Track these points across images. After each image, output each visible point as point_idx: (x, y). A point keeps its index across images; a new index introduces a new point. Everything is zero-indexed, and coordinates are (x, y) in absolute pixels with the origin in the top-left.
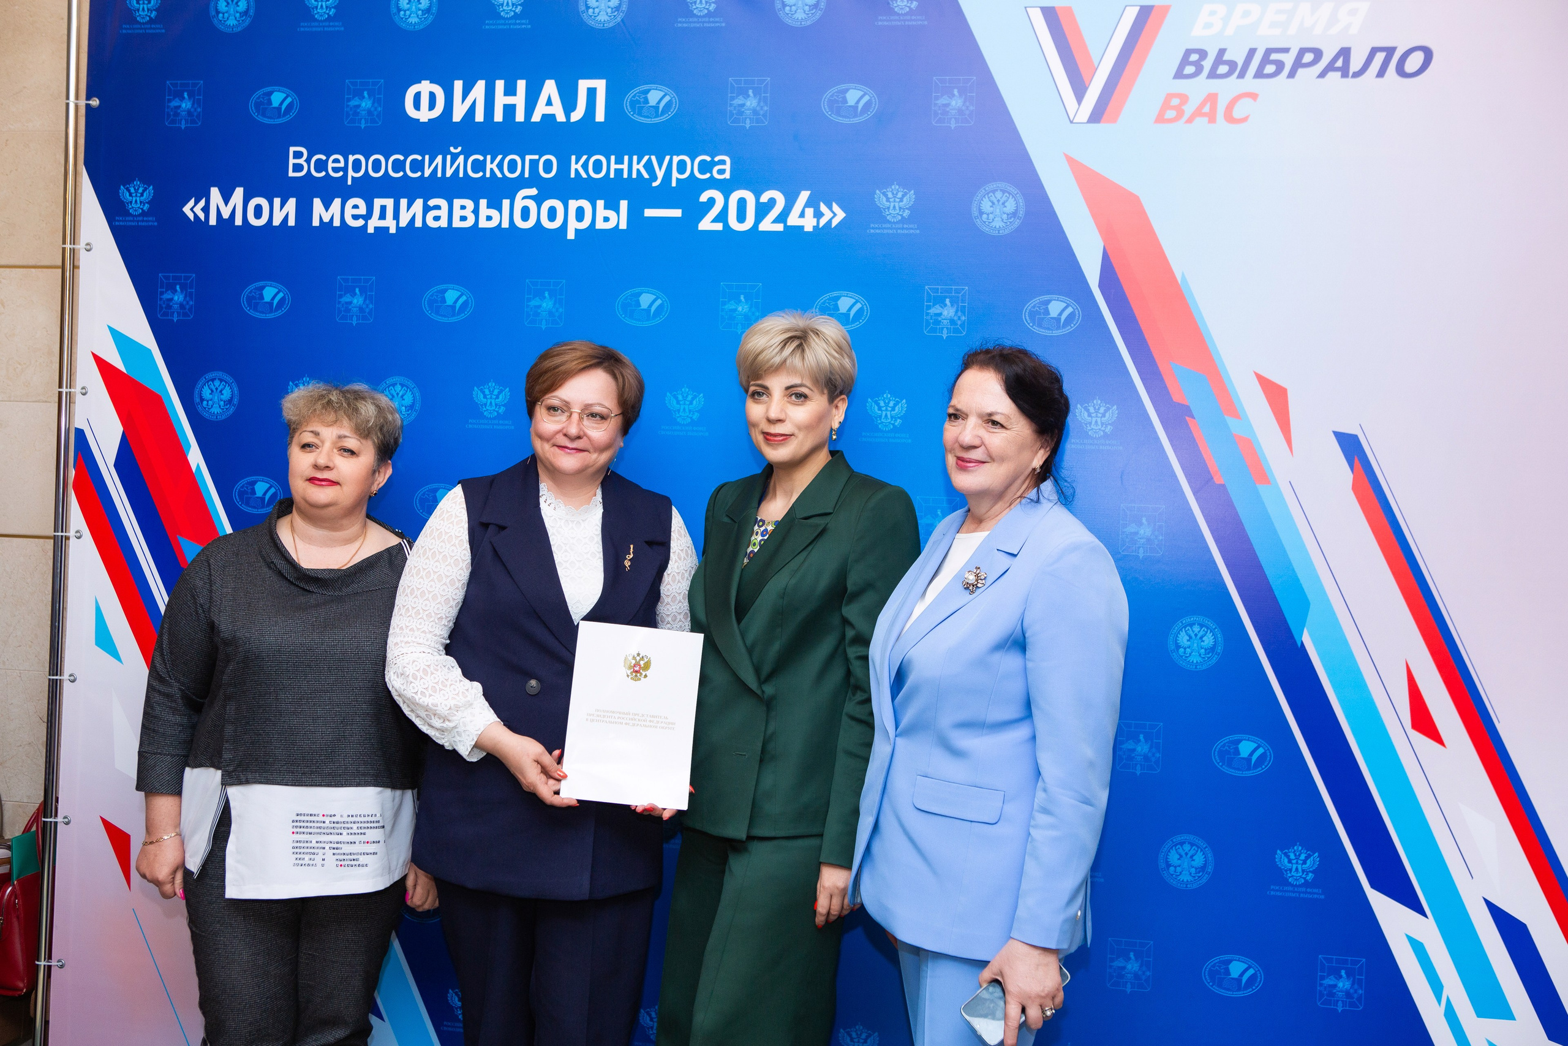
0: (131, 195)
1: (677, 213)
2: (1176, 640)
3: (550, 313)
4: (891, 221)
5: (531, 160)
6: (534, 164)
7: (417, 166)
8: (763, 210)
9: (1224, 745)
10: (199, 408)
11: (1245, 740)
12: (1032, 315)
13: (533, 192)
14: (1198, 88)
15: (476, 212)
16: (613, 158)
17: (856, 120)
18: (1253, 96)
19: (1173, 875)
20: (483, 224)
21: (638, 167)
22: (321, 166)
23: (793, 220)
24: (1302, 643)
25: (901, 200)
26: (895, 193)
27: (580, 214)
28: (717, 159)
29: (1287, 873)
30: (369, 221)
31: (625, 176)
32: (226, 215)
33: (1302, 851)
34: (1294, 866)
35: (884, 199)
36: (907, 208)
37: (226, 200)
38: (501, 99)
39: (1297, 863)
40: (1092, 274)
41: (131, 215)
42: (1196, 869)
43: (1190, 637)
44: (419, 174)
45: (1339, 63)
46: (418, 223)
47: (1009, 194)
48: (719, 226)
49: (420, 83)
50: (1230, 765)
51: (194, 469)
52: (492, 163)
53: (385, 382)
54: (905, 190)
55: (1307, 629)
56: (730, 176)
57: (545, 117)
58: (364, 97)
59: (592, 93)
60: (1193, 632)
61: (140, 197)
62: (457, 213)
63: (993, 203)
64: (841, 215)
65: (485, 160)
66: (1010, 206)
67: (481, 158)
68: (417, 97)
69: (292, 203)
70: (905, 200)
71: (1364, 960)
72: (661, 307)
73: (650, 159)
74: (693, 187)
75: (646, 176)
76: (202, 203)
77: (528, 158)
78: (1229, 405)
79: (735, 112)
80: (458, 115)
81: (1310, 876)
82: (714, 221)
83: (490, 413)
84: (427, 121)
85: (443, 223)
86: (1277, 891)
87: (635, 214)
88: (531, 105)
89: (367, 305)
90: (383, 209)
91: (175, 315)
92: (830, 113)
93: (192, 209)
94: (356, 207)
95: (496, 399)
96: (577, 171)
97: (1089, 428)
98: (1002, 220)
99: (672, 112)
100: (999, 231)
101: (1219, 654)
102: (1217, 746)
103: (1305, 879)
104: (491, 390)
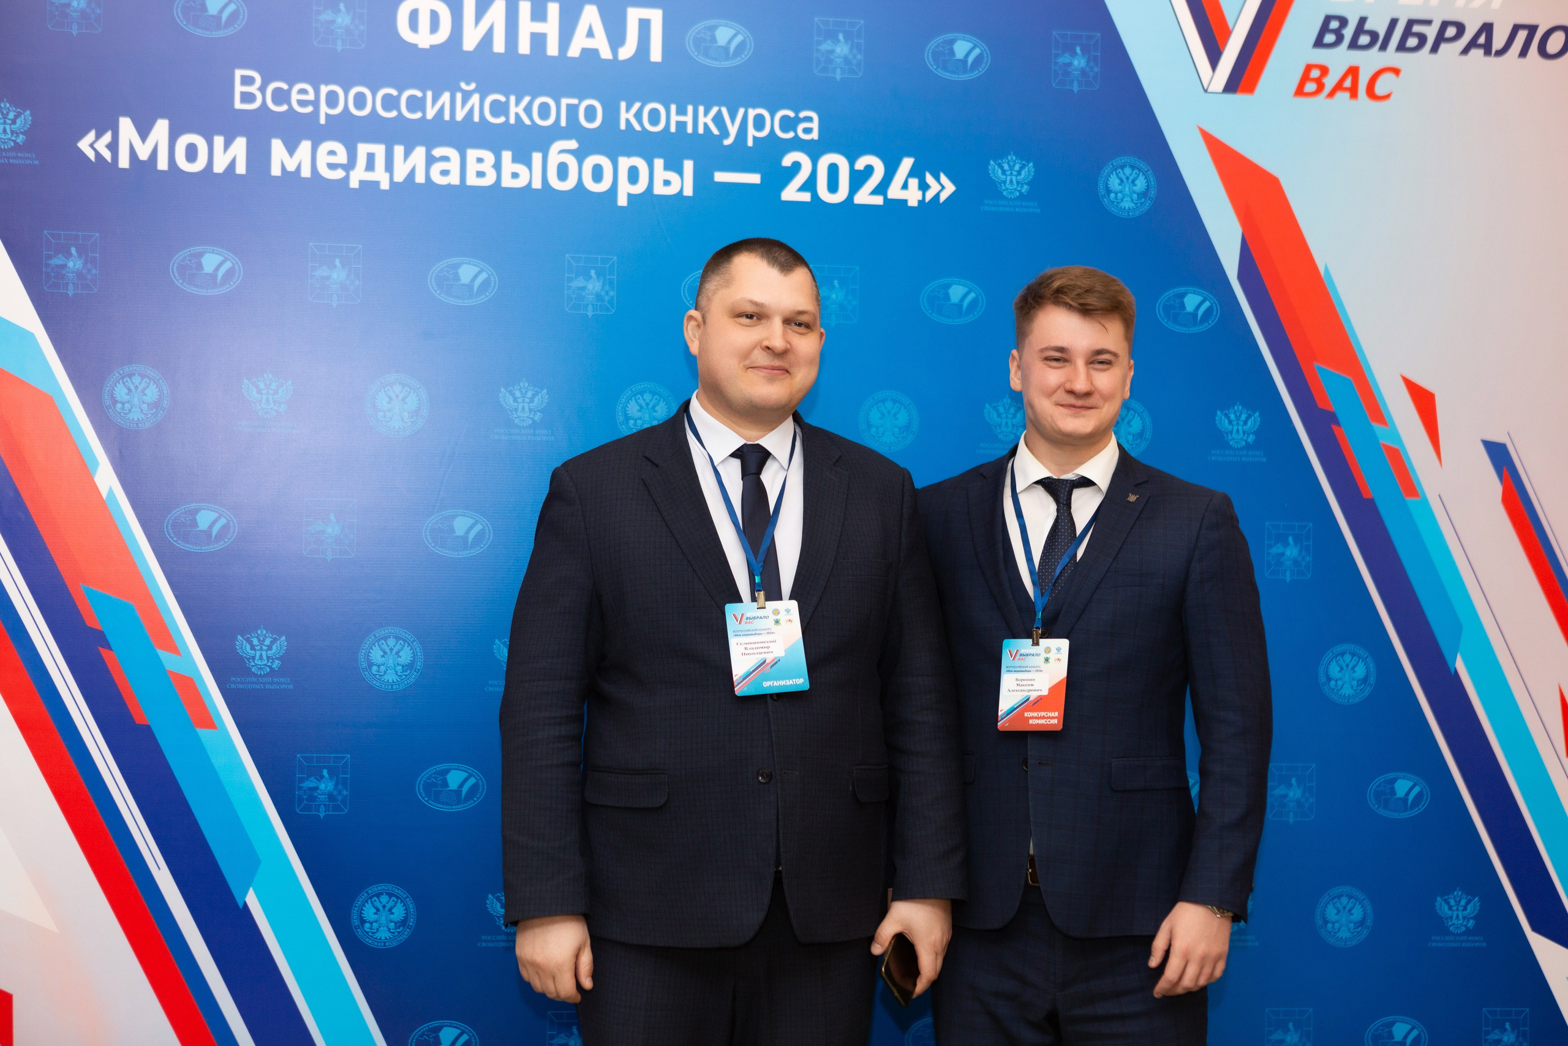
1: (754, 178)
2: (1327, 672)
3: (598, 297)
4: (1008, 198)
5: (569, 106)
6: (572, 110)
7: (415, 104)
8: (858, 179)
9: (1379, 786)
10: (112, 415)
11: (1401, 778)
12: (1167, 308)
13: (573, 144)
14: (1338, 60)
15: (497, 166)
16: (673, 108)
17: (965, 77)
18: (1396, 71)
19: (1331, 932)
20: (507, 182)
21: (706, 120)
22: (281, 97)
23: (895, 192)
24: (1455, 671)
25: (1019, 173)
26: (1012, 164)
27: (633, 175)
28: (802, 114)
29: (1448, 922)
30: (352, 173)
31: (690, 130)
32: (143, 154)
33: (1462, 896)
34: (1455, 913)
35: (1000, 171)
36: (1026, 183)
37: (144, 136)
38: (527, 27)
39: (1457, 910)
40: (1230, 262)
42: (1355, 923)
43: (1342, 668)
44: (418, 115)
45: (1482, 40)
46: (420, 178)
47: (1140, 170)
48: (806, 197)
50: (1386, 807)
51: (104, 494)
53: (381, 382)
54: (1023, 162)
55: (1461, 654)
56: (819, 136)
57: (585, 51)
58: (339, 11)
59: (644, 25)
60: (1344, 661)
61: (11, 125)
62: (472, 167)
63: (1122, 181)
64: (950, 188)
65: (507, 102)
66: (1141, 184)
68: (414, 15)
69: (240, 145)
70: (1023, 173)
71: (1528, 1010)
73: (719, 113)
74: (773, 148)
75: (715, 131)
76: (107, 137)
77: (565, 102)
78: (1377, 413)
79: (822, 59)
80: (470, 40)
81: (1471, 923)
82: (802, 189)
83: (524, 420)
84: (427, 46)
85: (454, 179)
86: (1438, 941)
87: (702, 178)
88: (566, 36)
89: (353, 282)
90: (371, 157)
92: (934, 67)
93: (92, 146)
94: (332, 153)
95: (529, 403)
96: (628, 121)
97: (1230, 438)
98: (1132, 200)
99: (746, 56)
100: (1128, 213)
101: (1372, 685)
102: (1372, 787)
103: (1466, 926)
104: (524, 391)
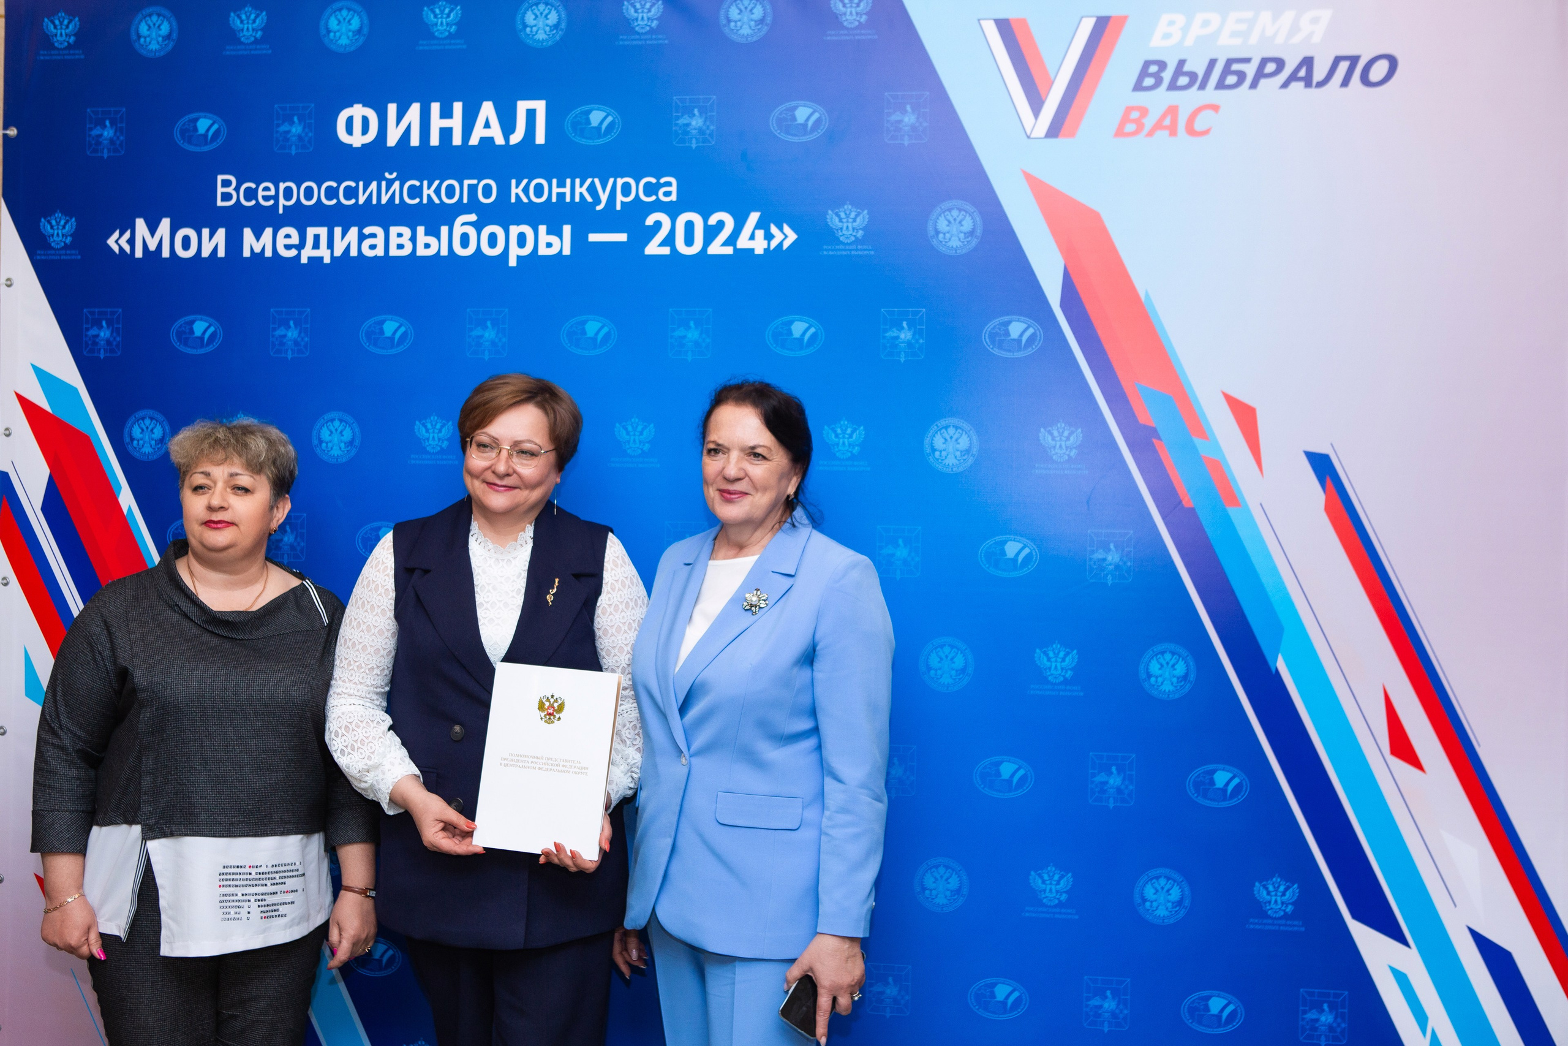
0: (52, 227)
1: (622, 237)
2: (1147, 669)
3: (493, 343)
4: (844, 243)
5: (470, 186)
6: (473, 189)
7: (351, 193)
8: (711, 233)
9: (1199, 776)
10: (130, 448)
11: (1220, 770)
12: (992, 336)
13: (473, 217)
14: (1158, 100)
15: (413, 239)
16: (554, 181)
17: (805, 139)
18: (1215, 108)
19: (1149, 910)
20: (421, 252)
21: (581, 190)
22: (251, 194)
23: (743, 243)
24: (1277, 670)
25: (854, 220)
26: (848, 213)
27: (522, 240)
28: (663, 180)
29: (1266, 906)
30: (302, 251)
31: (568, 199)
32: (152, 246)
33: (1281, 883)
34: (1273, 898)
35: (837, 219)
36: (860, 229)
37: (153, 233)
38: (437, 123)
39: (1276, 895)
40: (1053, 292)
41: (53, 248)
42: (1173, 903)
43: (1162, 666)
44: (353, 201)
45: (1302, 73)
46: (354, 252)
47: (966, 212)
48: (666, 251)
49: (352, 106)
50: (1205, 796)
51: (125, 511)
52: (429, 188)
53: (323, 418)
54: (858, 210)
55: (1282, 654)
56: (677, 197)
57: (482, 139)
58: (294, 123)
59: (531, 114)
60: (1164, 660)
61: (62, 229)
62: (394, 241)
63: (949, 222)
64: (792, 236)
65: (421, 186)
66: (967, 225)
67: (417, 183)
68: (350, 121)
69: (221, 233)
70: (858, 220)
71: (1347, 993)
72: (608, 335)
73: (593, 183)
74: (639, 209)
75: (589, 199)
76: (127, 235)
77: (466, 182)
78: (1197, 427)
79: (680, 132)
80: (392, 140)
81: (1290, 909)
82: (662, 244)
83: (433, 448)
84: (360, 146)
85: (380, 252)
86: (1256, 924)
87: (578, 239)
88: (468, 128)
89: (302, 339)
90: (317, 238)
91: (102, 351)
92: (778, 131)
93: (117, 242)
94: (288, 236)
95: (437, 434)
96: (517, 195)
97: (1053, 452)
98: (959, 239)
99: (615, 133)
100: (956, 250)
101: (1192, 682)
102: (1191, 777)
103: (1284, 911)
104: (434, 424)
